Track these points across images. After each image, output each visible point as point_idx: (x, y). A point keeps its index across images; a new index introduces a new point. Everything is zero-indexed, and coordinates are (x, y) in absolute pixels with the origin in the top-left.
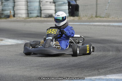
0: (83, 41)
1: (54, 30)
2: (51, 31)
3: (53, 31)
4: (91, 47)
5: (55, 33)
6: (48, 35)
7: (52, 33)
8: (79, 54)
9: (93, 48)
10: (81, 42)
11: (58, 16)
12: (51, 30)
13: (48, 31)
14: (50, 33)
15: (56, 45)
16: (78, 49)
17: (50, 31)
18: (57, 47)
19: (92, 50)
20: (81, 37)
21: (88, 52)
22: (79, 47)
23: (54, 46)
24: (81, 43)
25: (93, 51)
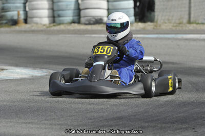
0: (160, 69)
1: (107, 47)
2: (102, 51)
3: (106, 49)
4: (177, 80)
5: (110, 54)
6: (97, 58)
7: (105, 53)
8: (155, 93)
9: (180, 81)
10: (155, 69)
11: (112, 20)
12: (101, 47)
13: (96, 50)
14: (99, 53)
15: (112, 77)
16: (153, 84)
17: (100, 50)
18: (114, 80)
19: (177, 85)
20: (157, 60)
21: (171, 89)
22: (155, 80)
23: (109, 78)
24: (155, 71)
25: (179, 88)
